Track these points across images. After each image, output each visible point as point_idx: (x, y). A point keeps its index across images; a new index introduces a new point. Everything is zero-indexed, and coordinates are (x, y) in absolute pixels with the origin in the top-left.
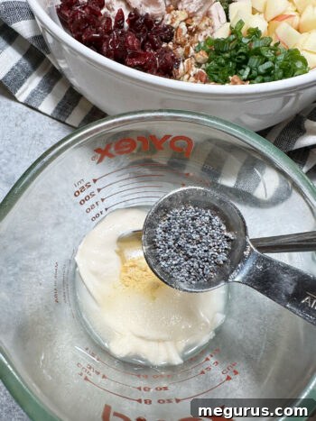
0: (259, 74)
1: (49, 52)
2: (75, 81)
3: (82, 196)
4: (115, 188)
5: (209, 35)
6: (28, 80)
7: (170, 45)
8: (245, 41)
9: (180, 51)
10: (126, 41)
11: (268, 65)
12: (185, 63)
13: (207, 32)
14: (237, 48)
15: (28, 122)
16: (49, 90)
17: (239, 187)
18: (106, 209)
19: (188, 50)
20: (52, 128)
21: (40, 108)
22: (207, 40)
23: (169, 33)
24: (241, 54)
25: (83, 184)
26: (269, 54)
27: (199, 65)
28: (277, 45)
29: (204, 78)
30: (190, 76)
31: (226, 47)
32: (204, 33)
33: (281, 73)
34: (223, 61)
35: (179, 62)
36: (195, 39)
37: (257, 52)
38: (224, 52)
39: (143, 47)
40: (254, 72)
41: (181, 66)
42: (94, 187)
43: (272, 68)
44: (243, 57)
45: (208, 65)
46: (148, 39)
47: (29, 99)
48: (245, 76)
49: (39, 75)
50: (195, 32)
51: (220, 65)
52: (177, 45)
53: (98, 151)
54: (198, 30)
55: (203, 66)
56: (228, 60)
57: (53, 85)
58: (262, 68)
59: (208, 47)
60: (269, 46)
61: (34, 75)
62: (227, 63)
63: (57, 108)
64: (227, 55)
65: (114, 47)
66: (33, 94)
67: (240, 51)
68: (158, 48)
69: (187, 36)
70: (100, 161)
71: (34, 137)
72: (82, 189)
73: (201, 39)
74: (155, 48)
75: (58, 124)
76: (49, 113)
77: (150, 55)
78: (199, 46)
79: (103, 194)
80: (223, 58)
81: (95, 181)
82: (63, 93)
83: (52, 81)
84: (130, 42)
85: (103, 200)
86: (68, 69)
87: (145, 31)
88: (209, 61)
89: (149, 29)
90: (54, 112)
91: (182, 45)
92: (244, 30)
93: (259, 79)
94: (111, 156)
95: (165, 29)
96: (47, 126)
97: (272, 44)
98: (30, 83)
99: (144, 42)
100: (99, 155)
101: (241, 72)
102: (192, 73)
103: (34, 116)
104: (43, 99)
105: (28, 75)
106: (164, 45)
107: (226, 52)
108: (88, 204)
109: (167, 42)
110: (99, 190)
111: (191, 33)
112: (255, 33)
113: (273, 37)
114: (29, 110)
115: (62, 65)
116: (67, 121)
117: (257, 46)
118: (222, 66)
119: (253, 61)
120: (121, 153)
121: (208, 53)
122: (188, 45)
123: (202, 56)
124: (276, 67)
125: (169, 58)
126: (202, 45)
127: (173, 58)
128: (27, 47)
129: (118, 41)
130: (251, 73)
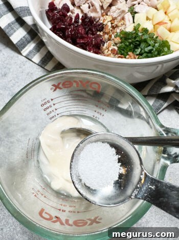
0: (145, 52)
1: (39, 33)
3: (45, 106)
4: (63, 104)
5: (123, 29)
6: (29, 45)
7: (101, 33)
8: (140, 34)
9: (106, 36)
10: (78, 30)
11: (150, 48)
12: (108, 43)
13: (122, 28)
14: (135, 38)
15: (26, 66)
16: (38, 51)
18: (58, 114)
19: (111, 36)
20: (38, 70)
21: (32, 60)
22: (122, 32)
23: (101, 27)
24: (137, 41)
25: (46, 101)
26: (152, 42)
27: (116, 44)
28: (157, 37)
29: (116, 52)
30: (109, 50)
31: (130, 37)
32: (120, 28)
33: (156, 53)
34: (128, 44)
35: (104, 43)
36: (115, 31)
37: (145, 41)
38: (128, 39)
39: (87, 33)
40: (143, 51)
41: (105, 45)
42: (52, 103)
43: (152, 50)
44: (138, 43)
45: (120, 45)
46: (90, 29)
47: (28, 55)
48: (138, 53)
49: (34, 42)
50: (115, 27)
52: (105, 33)
53: (54, 85)
54: (117, 26)
55: (118, 45)
56: (130, 43)
57: (41, 48)
58: (147, 49)
59: (121, 36)
60: (152, 38)
61: (32, 42)
62: (130, 45)
63: (41, 60)
64: (130, 41)
65: (71, 33)
66: (30, 52)
67: (137, 39)
68: (95, 34)
69: (111, 29)
70: (55, 90)
71: (28, 74)
72: (45, 103)
73: (118, 31)
74: (93, 34)
75: (41, 68)
76: (37, 62)
77: (90, 38)
78: (117, 35)
79: (56, 107)
80: (128, 42)
81: (52, 100)
84: (80, 31)
85: (56, 109)
86: (47, 42)
87: (89, 25)
88: (121, 43)
89: (91, 25)
90: (40, 62)
91: (107, 33)
92: (140, 29)
93: (145, 55)
94: (60, 88)
95: (99, 25)
96: (35, 69)
97: (154, 37)
99: (88, 31)
100: (54, 88)
101: (136, 50)
102: (110, 49)
103: (29, 64)
104: (34, 55)
105: (29, 42)
106: (98, 33)
107: (130, 39)
108: (48, 111)
109: (100, 32)
110: (54, 104)
111: (113, 27)
112: (145, 31)
113: (155, 33)
114: (27, 60)
115: (45, 40)
116: (45, 68)
117: (145, 38)
118: (127, 46)
119: (143, 45)
120: (65, 87)
121: (121, 38)
122: (111, 33)
123: (118, 40)
124: (154, 49)
125: (99, 41)
126: (119, 34)
127: (101, 40)
128: (29, 29)
129: (74, 30)
130: (141, 51)
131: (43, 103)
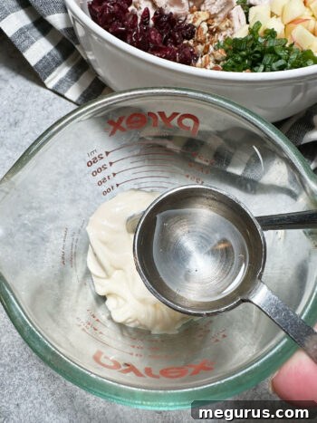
0: (273, 70)
1: (78, 43)
2: (100, 71)
3: (95, 167)
5: (229, 35)
6: (58, 69)
7: (191, 42)
8: (261, 40)
9: (200, 48)
10: (150, 36)
11: (281, 62)
12: (203, 59)
13: (228, 33)
14: (253, 47)
15: (54, 107)
16: (76, 79)
17: (246, 175)
18: (118, 185)
19: (207, 48)
21: (66, 95)
22: (226, 40)
23: (190, 32)
24: (257, 52)
25: (96, 155)
26: (283, 53)
27: (218, 61)
28: (292, 45)
31: (243, 46)
32: (224, 34)
34: (239, 59)
35: (197, 58)
36: (215, 38)
37: (272, 51)
38: (240, 51)
39: (165, 43)
40: (268, 69)
41: (199, 61)
42: (106, 161)
43: (285, 66)
44: (258, 55)
45: (225, 62)
46: (171, 36)
47: (57, 86)
49: (68, 65)
50: (215, 32)
51: (237, 62)
52: (197, 42)
53: (111, 123)
54: (218, 30)
55: (221, 63)
56: (244, 58)
57: (81, 74)
58: (276, 66)
59: (227, 46)
60: (284, 46)
61: (63, 64)
62: (244, 60)
63: (82, 95)
64: (244, 53)
65: (137, 39)
66: (61, 82)
67: (256, 49)
68: (179, 44)
69: (208, 35)
70: (113, 133)
72: (95, 161)
73: (221, 39)
74: (176, 44)
76: (74, 99)
77: (171, 50)
78: (219, 44)
80: (241, 56)
81: (107, 153)
82: (88, 83)
83: (80, 71)
84: (153, 37)
85: (114, 174)
86: (95, 61)
87: (167, 28)
88: (227, 59)
89: (172, 28)
90: (79, 99)
91: (202, 42)
92: (261, 31)
94: (123, 130)
95: (187, 27)
97: (287, 45)
98: (59, 72)
99: (167, 38)
100: (112, 127)
101: (256, 68)
102: (209, 67)
103: (60, 102)
104: (69, 87)
105: (58, 64)
106: (185, 42)
107: (243, 50)
108: (100, 177)
109: (189, 39)
110: (111, 164)
111: (212, 32)
112: (272, 33)
113: (289, 39)
114: (56, 96)
115: (90, 56)
117: (271, 45)
118: (239, 63)
119: (267, 59)
120: (132, 127)
121: (226, 51)
122: (208, 43)
123: (221, 54)
124: (289, 65)
125: (187, 53)
126: (222, 44)
127: (191, 52)
128: (60, 39)
129: (141, 34)
130: (265, 69)
131: (91, 159)
